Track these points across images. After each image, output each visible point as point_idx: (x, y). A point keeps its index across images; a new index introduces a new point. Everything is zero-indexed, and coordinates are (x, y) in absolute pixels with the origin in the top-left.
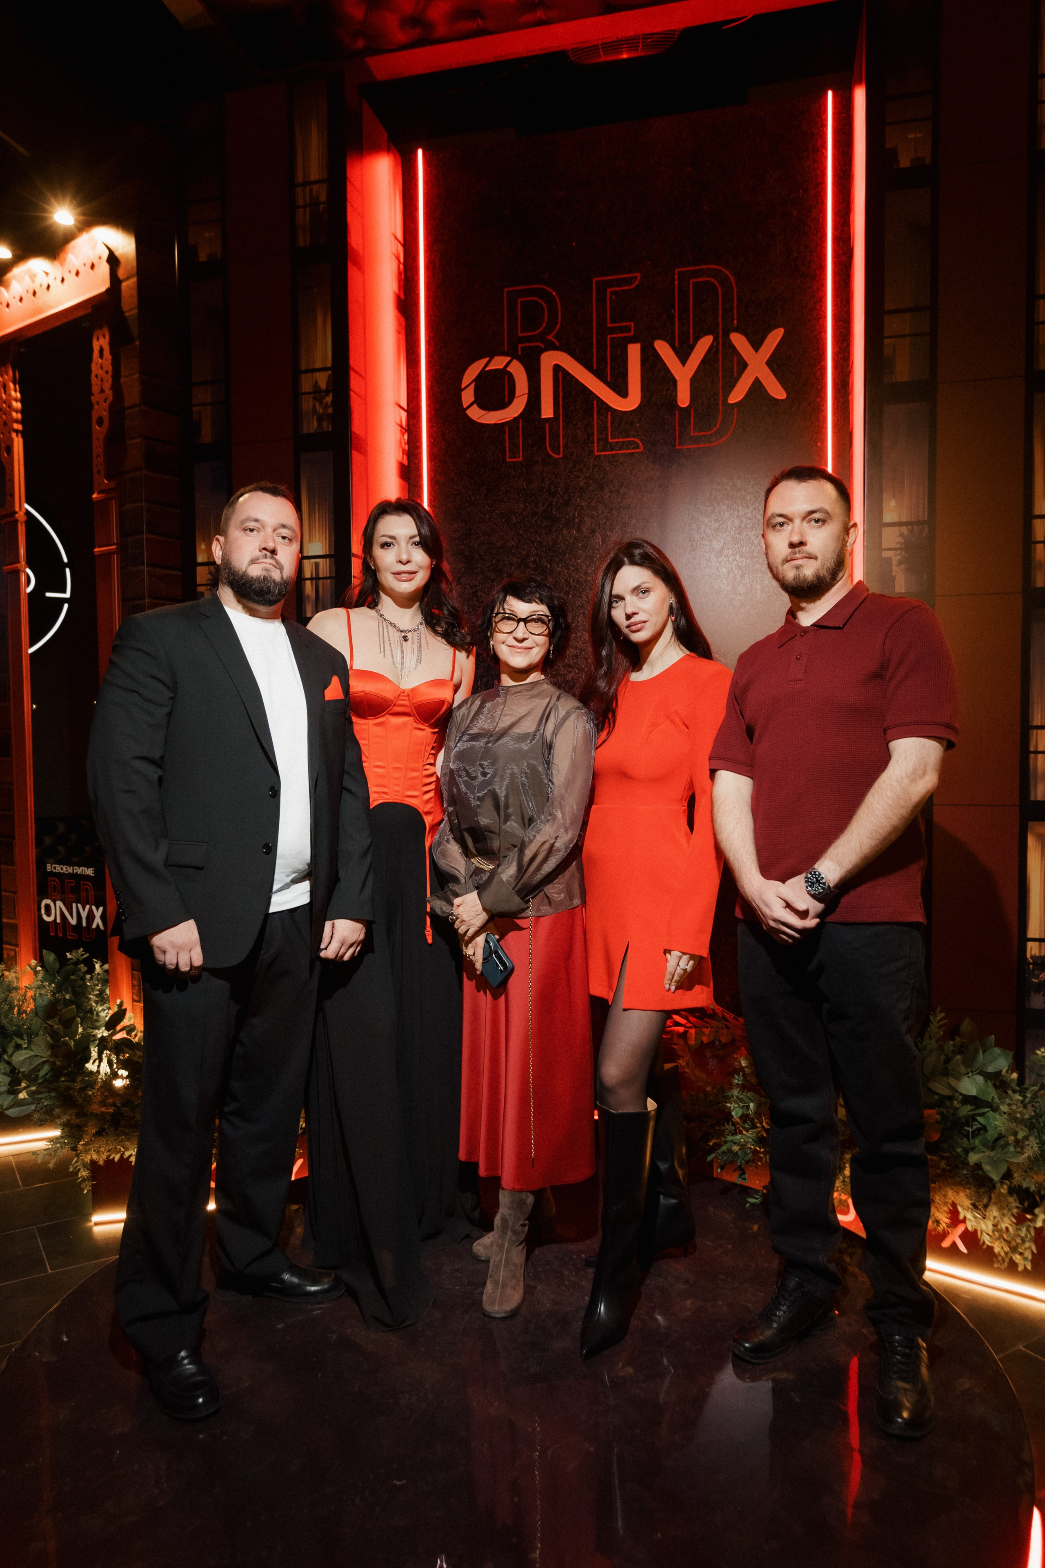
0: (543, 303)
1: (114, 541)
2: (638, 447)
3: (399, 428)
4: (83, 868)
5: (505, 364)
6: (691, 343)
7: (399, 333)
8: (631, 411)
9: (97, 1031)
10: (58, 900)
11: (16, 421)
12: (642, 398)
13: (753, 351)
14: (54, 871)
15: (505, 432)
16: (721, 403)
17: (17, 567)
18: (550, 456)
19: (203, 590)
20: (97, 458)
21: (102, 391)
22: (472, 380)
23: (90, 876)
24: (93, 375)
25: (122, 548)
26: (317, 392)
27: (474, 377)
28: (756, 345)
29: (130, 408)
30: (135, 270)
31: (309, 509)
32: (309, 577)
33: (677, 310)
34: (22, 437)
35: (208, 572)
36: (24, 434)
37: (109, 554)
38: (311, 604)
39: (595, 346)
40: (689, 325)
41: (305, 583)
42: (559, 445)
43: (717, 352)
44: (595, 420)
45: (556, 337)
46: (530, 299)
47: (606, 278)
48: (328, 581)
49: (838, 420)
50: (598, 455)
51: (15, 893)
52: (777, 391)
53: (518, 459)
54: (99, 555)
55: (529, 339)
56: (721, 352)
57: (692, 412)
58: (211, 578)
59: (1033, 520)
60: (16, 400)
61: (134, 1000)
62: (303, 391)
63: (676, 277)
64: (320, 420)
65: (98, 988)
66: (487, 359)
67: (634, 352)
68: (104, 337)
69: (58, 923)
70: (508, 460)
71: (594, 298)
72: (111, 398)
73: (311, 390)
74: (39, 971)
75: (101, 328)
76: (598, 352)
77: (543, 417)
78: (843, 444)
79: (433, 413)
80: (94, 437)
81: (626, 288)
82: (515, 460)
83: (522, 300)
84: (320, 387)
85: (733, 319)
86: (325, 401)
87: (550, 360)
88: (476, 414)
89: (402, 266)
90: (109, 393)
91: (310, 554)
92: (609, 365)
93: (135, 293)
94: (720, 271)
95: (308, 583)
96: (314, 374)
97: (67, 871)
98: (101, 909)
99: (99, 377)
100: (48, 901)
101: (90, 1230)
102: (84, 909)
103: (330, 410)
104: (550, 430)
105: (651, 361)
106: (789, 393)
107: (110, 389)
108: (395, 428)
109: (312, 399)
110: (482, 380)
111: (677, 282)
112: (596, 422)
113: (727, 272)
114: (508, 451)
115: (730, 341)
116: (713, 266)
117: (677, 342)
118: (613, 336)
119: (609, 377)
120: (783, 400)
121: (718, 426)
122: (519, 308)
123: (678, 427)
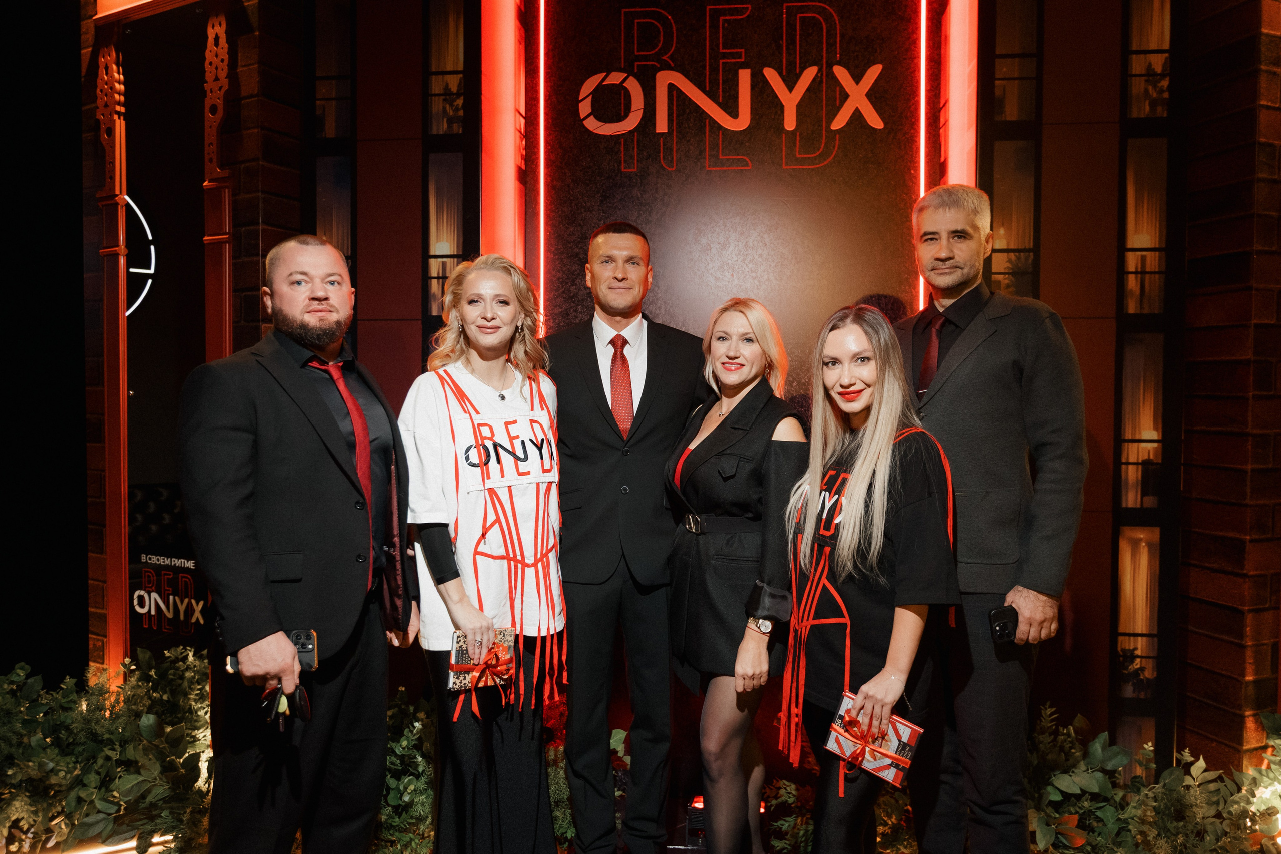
0: (658, 24)
1: (226, 230)
2: (747, 165)
3: (519, 134)
4: (183, 560)
5: (621, 79)
6: (798, 71)
7: (520, 43)
8: (740, 131)
9: (196, 731)
10: (153, 591)
11: (119, 103)
12: (751, 119)
13: (853, 82)
14: (149, 562)
15: (621, 143)
16: (823, 128)
17: (116, 251)
18: (664, 169)
20: (209, 146)
21: (217, 79)
22: (589, 92)
23: (190, 568)
24: (207, 62)
25: (235, 237)
26: (447, 94)
27: (591, 90)
28: (857, 78)
29: (247, 97)
31: (437, 211)
32: (436, 276)
33: (784, 41)
34: (124, 120)
36: (126, 116)
37: (221, 243)
38: (437, 304)
39: (707, 68)
40: (795, 57)
41: (431, 281)
42: (672, 158)
43: (821, 82)
44: (707, 137)
45: (671, 57)
46: (647, 20)
47: (718, 7)
49: (930, 150)
50: (707, 171)
51: (105, 582)
52: (875, 121)
53: (632, 170)
54: (208, 244)
55: (646, 58)
56: (824, 83)
57: (798, 136)
59: (1126, 253)
60: (119, 82)
62: (433, 92)
63: (784, 10)
64: (451, 121)
65: (199, 687)
66: (605, 74)
67: (745, 77)
68: (220, 24)
69: (152, 615)
70: (623, 170)
71: (708, 24)
72: (226, 87)
73: (442, 92)
74: (133, 671)
75: (217, 17)
76: (710, 74)
77: (657, 132)
78: (934, 172)
79: (551, 121)
80: (207, 124)
81: (738, 17)
82: (630, 170)
83: (639, 20)
84: (451, 89)
85: (836, 53)
86: (455, 103)
87: (665, 79)
88: (592, 124)
90: (225, 82)
91: (438, 253)
92: (721, 87)
94: (825, 8)
95: (434, 282)
96: (445, 76)
97: (164, 562)
98: (201, 603)
99: (214, 66)
100: (142, 593)
102: (182, 602)
103: (461, 113)
104: (664, 145)
105: (760, 86)
106: (885, 123)
107: (226, 78)
108: (515, 133)
109: (441, 101)
110: (599, 93)
111: (784, 16)
112: (707, 140)
113: (831, 10)
114: (623, 161)
115: (833, 73)
116: (817, 4)
117: (784, 70)
118: (724, 60)
119: (721, 98)
120: (880, 129)
121: (821, 150)
122: (636, 27)
123: (784, 148)
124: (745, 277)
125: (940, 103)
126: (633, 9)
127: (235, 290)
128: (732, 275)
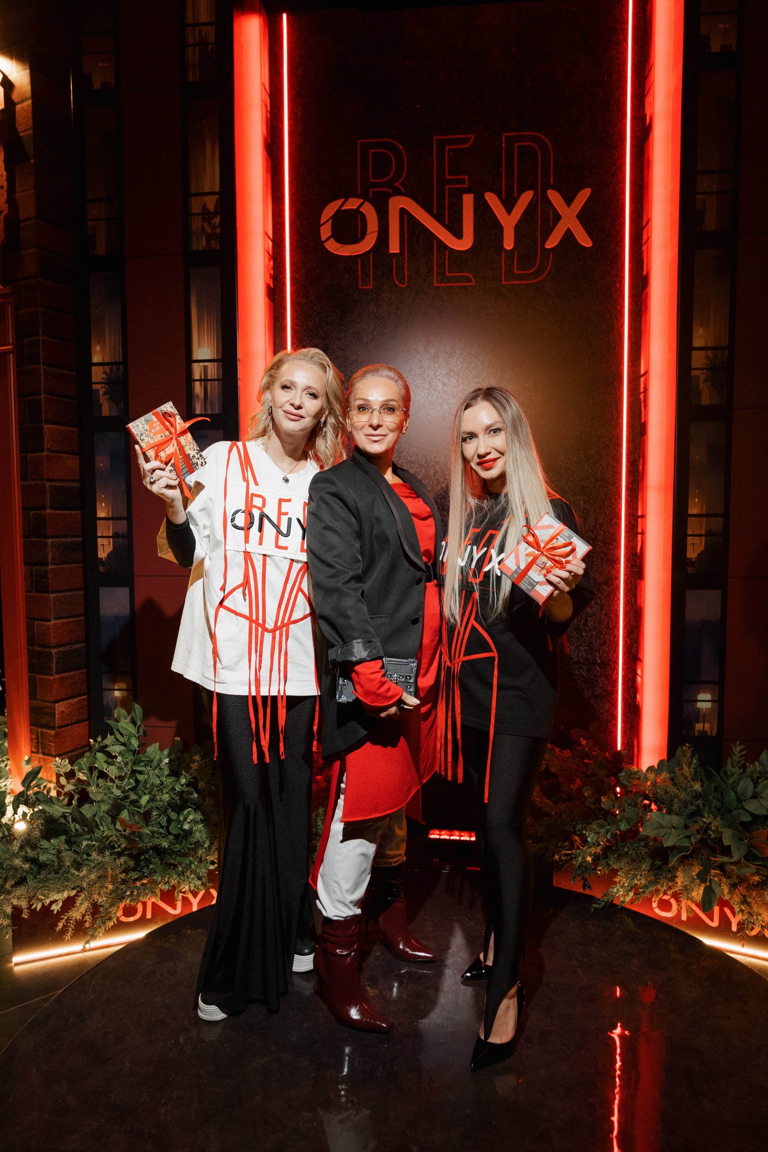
0: (391, 154)
1: (10, 342)
2: (470, 281)
3: (267, 255)
5: (358, 205)
6: (515, 196)
7: (267, 172)
8: (465, 251)
12: (475, 240)
13: (565, 205)
15: (358, 263)
16: (539, 246)
18: (396, 286)
19: (97, 388)
22: (328, 218)
25: (18, 348)
26: (205, 213)
27: (331, 215)
28: (569, 201)
29: (25, 220)
30: (29, 94)
31: (198, 319)
32: (198, 378)
33: (504, 166)
35: (102, 371)
37: (6, 353)
38: (200, 403)
39: (435, 195)
40: (514, 184)
41: (194, 384)
42: (404, 276)
43: (537, 205)
44: (435, 256)
45: (402, 184)
46: (379, 150)
47: (444, 137)
48: (216, 382)
49: (634, 265)
50: (435, 287)
52: (585, 241)
53: (369, 287)
55: (380, 185)
56: (539, 204)
57: (516, 255)
58: (106, 377)
61: (32, 752)
62: (193, 212)
63: (504, 140)
64: (209, 238)
66: (343, 200)
67: (468, 201)
70: (360, 287)
71: (435, 154)
72: (6, 211)
73: (200, 212)
76: (437, 200)
77: (391, 252)
78: (638, 285)
79: (295, 244)
81: (462, 147)
82: (366, 287)
83: (374, 151)
84: (208, 209)
85: (550, 179)
86: (213, 222)
87: (397, 203)
88: (332, 247)
89: (268, 114)
91: (199, 358)
92: (447, 212)
93: (30, 115)
94: (541, 138)
95: (197, 384)
96: (203, 197)
101: (11, 969)
103: (218, 230)
104: (396, 265)
105: (482, 209)
106: (594, 243)
107: (6, 203)
108: (264, 254)
109: (200, 219)
110: (339, 217)
111: (504, 145)
112: (435, 258)
113: (546, 139)
114: (360, 279)
115: (547, 196)
116: (533, 133)
117: (504, 195)
118: (450, 186)
119: (447, 219)
120: (589, 247)
121: (537, 266)
122: (370, 158)
123: (503, 265)
124: (469, 382)
125: (643, 223)
126: (368, 141)
127: (20, 396)
128: (458, 381)
